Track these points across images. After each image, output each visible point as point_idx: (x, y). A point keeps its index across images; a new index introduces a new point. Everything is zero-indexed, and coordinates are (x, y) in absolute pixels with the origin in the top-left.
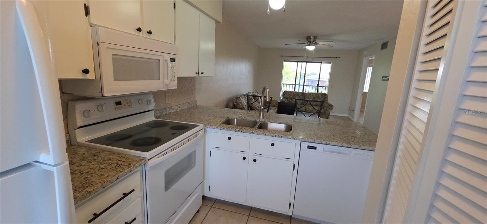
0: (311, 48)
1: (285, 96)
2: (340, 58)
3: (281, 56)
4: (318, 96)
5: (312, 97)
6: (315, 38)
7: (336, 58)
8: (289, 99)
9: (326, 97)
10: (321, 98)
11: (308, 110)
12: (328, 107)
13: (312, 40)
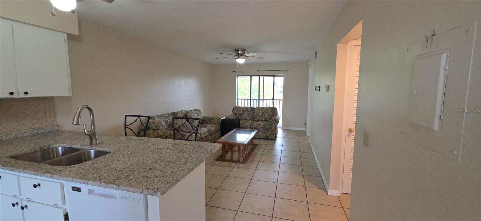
0: (241, 61)
1: (234, 112)
2: (290, 70)
3: (233, 71)
4: (267, 110)
5: (261, 111)
6: (243, 50)
7: (287, 70)
8: (238, 115)
9: (275, 111)
10: (270, 112)
11: (253, 126)
12: (273, 122)
13: (240, 52)
